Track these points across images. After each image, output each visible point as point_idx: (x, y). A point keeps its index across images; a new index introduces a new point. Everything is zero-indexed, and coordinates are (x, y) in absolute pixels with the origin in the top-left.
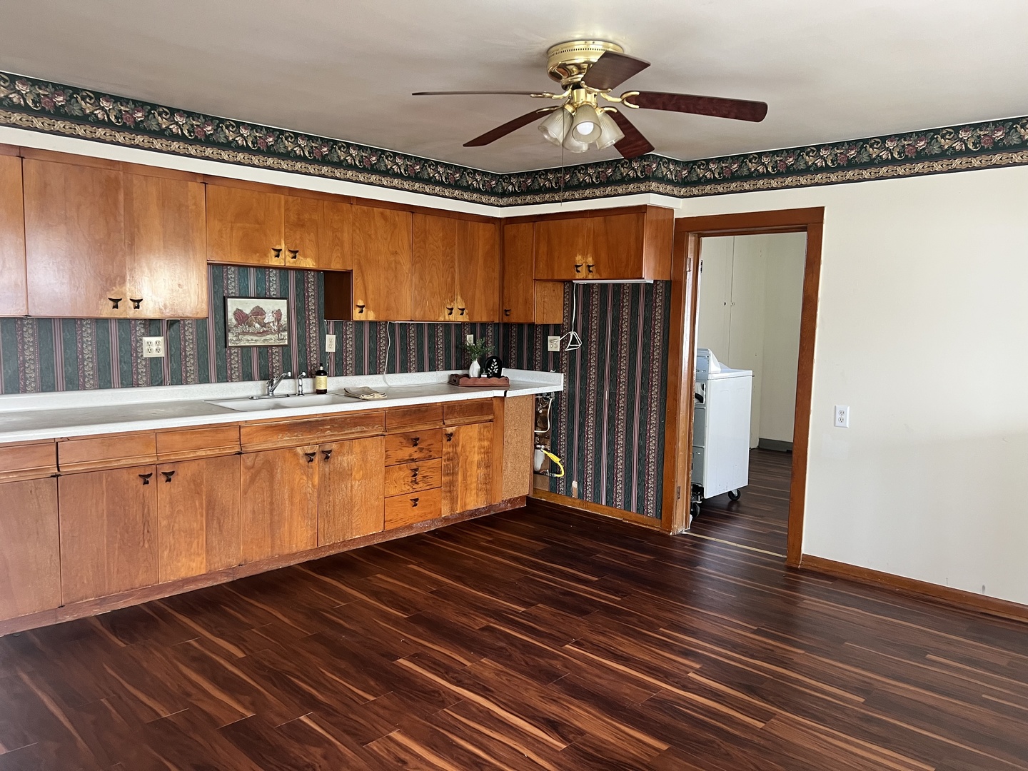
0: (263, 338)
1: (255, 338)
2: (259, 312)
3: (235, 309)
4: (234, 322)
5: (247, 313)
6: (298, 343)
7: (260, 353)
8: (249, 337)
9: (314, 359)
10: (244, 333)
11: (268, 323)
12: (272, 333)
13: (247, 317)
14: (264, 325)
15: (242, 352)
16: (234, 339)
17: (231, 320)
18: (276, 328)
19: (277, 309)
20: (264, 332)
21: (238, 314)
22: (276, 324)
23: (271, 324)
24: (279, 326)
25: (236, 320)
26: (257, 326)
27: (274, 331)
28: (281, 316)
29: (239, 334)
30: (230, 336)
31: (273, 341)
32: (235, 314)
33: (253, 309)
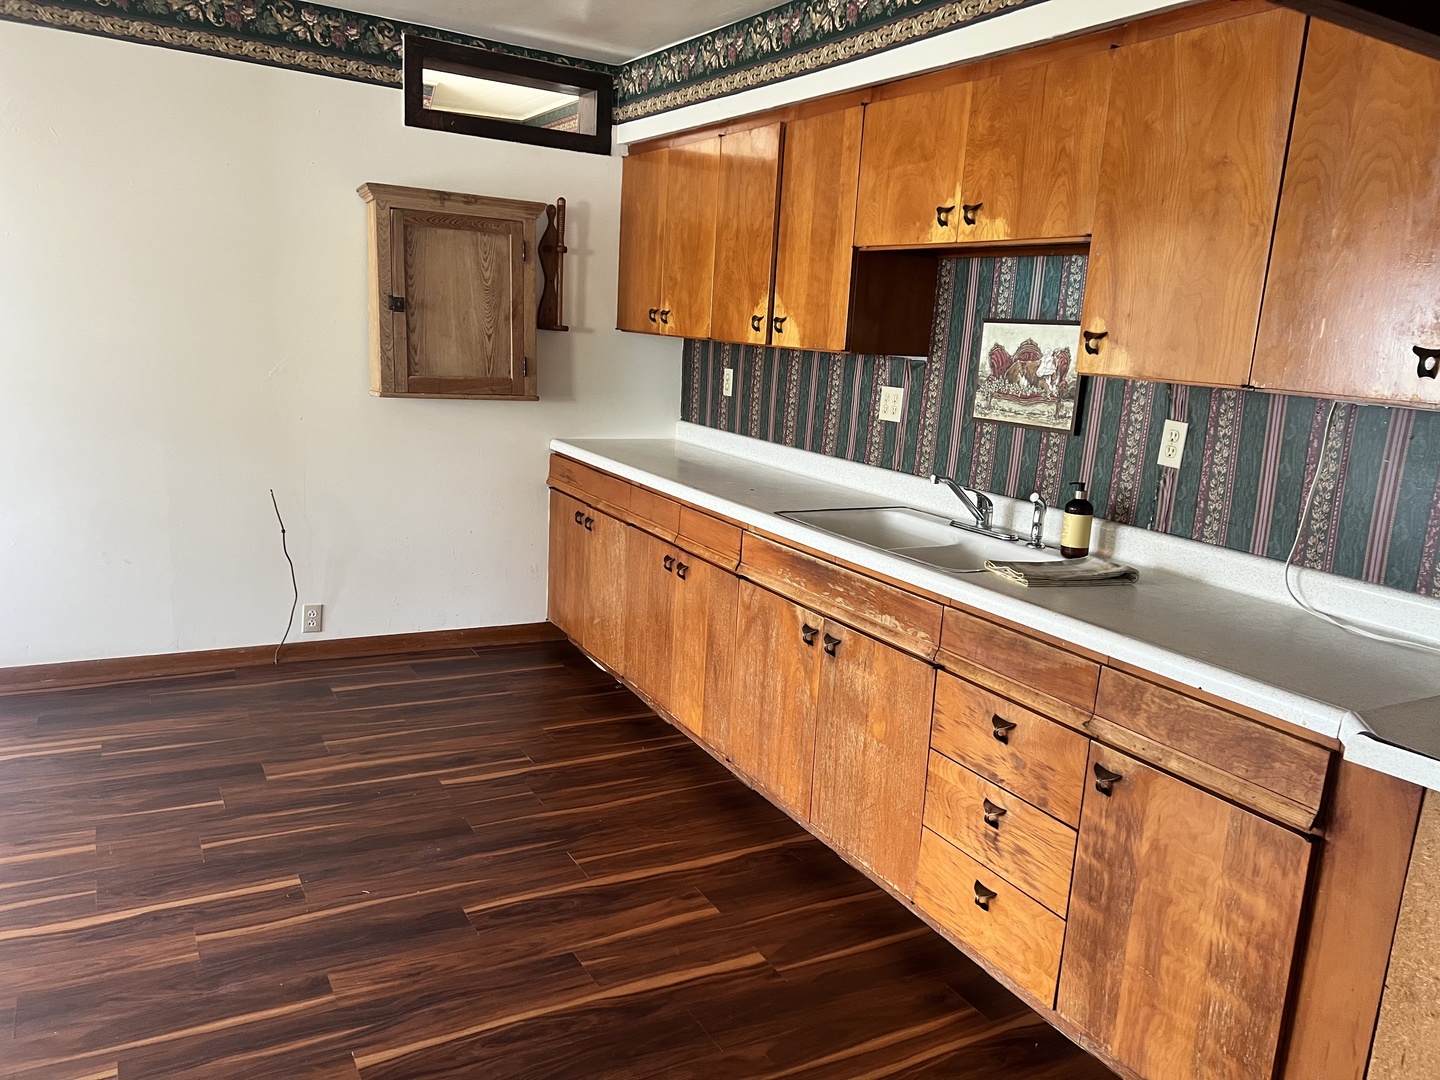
0: (1030, 409)
1: (1016, 407)
2: (1030, 352)
3: (992, 345)
4: (988, 370)
5: (1011, 354)
6: (1101, 432)
7: (1027, 440)
8: (1005, 404)
9: (1129, 476)
10: (1002, 394)
11: (1044, 378)
12: (1046, 401)
13: (1009, 361)
14: (1035, 381)
15: (999, 432)
16: (984, 404)
17: (984, 366)
18: (1054, 389)
19: (1062, 347)
20: (1033, 396)
21: (997, 352)
22: (1057, 381)
23: (1048, 381)
24: (1062, 387)
25: (992, 366)
26: (1024, 381)
27: (1052, 395)
28: (1068, 364)
29: (992, 396)
30: (979, 399)
31: (1044, 419)
32: (991, 354)
33: (1020, 348)
